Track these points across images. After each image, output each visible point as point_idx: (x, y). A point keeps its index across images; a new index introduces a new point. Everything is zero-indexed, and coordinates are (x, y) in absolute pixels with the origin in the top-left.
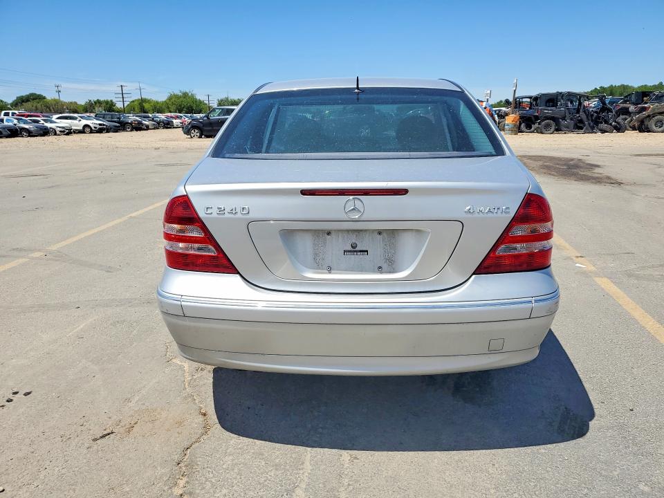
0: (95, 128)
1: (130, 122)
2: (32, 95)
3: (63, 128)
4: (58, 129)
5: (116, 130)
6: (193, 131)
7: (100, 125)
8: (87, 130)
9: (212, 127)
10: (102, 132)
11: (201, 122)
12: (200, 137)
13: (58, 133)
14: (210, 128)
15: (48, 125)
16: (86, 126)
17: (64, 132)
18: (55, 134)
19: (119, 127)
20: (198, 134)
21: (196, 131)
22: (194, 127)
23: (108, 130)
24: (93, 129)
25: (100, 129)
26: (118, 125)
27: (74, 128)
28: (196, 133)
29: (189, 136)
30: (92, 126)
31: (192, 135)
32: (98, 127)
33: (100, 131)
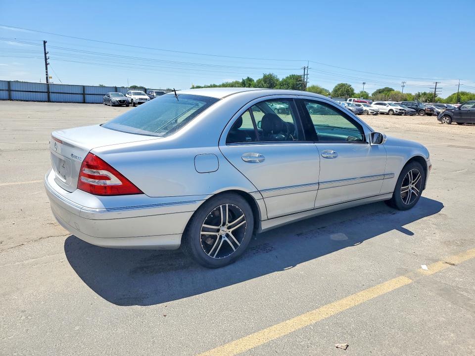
0: (396, 111)
1: (424, 109)
2: (386, 88)
3: (373, 110)
4: (370, 111)
5: (412, 114)
6: (444, 119)
7: (400, 110)
8: (391, 112)
9: (461, 116)
10: (401, 115)
11: (452, 112)
12: (450, 123)
13: (369, 113)
14: (459, 117)
15: (365, 108)
16: (391, 110)
17: (373, 113)
18: (368, 114)
19: (415, 112)
20: (448, 121)
21: (447, 118)
22: (446, 115)
23: (406, 114)
24: (395, 112)
25: (400, 112)
26: (414, 110)
27: (381, 110)
28: (447, 120)
29: (441, 122)
30: (395, 110)
31: (443, 121)
32: (399, 111)
33: (400, 114)
